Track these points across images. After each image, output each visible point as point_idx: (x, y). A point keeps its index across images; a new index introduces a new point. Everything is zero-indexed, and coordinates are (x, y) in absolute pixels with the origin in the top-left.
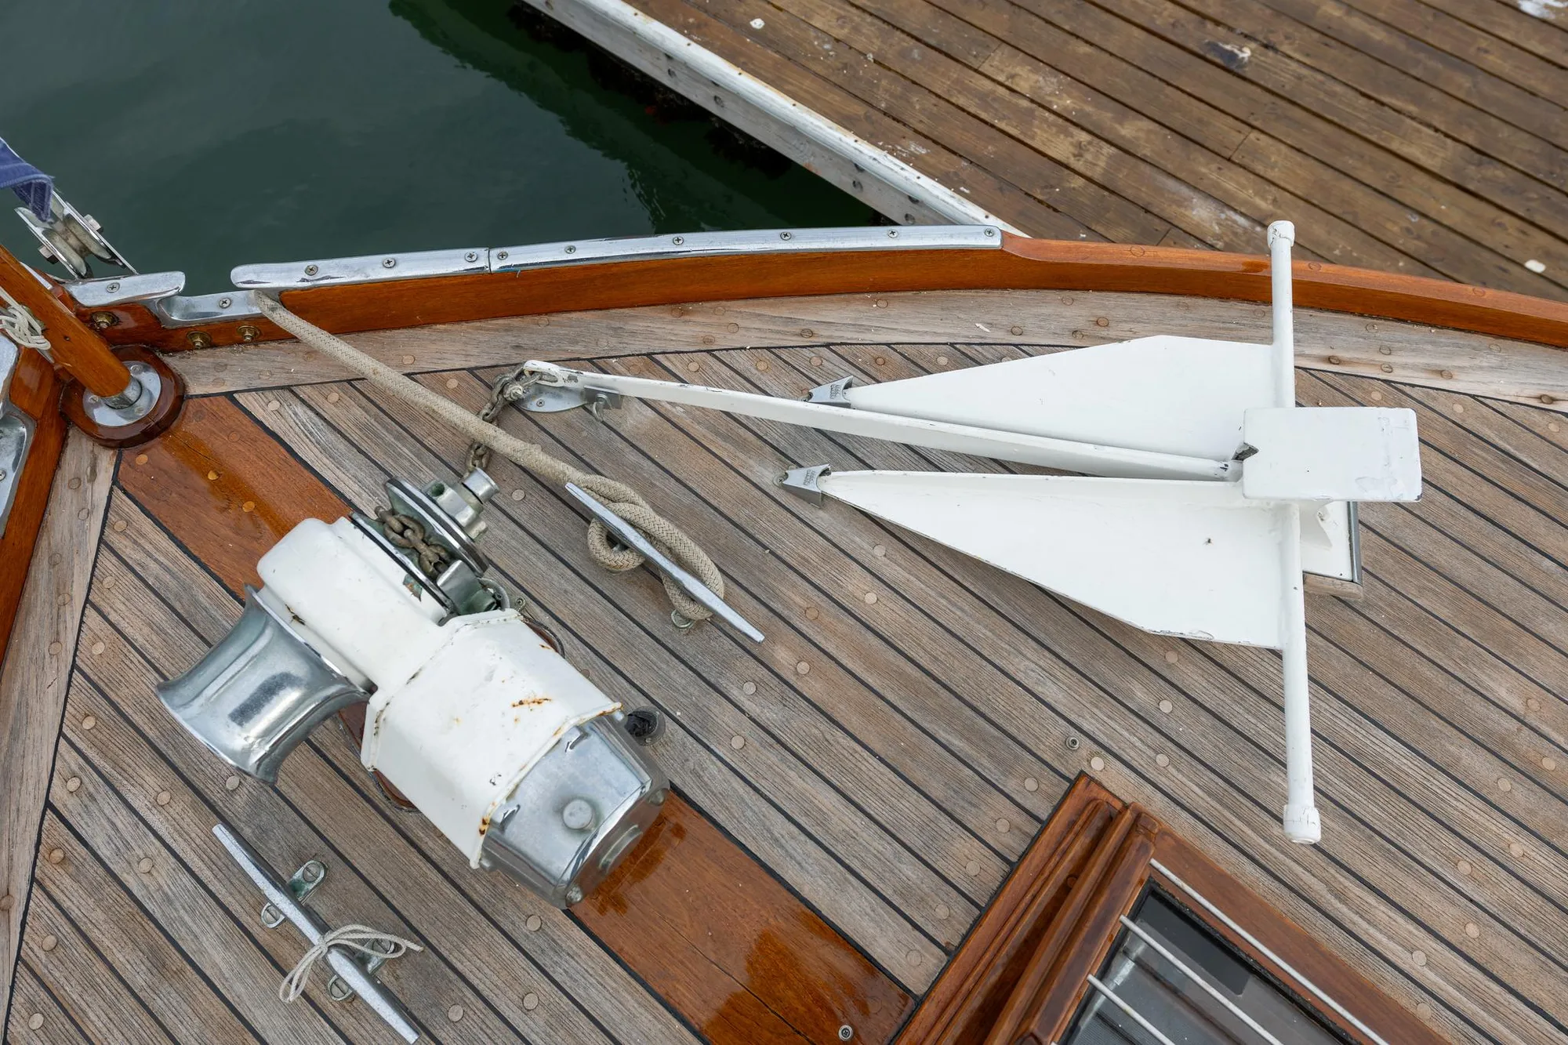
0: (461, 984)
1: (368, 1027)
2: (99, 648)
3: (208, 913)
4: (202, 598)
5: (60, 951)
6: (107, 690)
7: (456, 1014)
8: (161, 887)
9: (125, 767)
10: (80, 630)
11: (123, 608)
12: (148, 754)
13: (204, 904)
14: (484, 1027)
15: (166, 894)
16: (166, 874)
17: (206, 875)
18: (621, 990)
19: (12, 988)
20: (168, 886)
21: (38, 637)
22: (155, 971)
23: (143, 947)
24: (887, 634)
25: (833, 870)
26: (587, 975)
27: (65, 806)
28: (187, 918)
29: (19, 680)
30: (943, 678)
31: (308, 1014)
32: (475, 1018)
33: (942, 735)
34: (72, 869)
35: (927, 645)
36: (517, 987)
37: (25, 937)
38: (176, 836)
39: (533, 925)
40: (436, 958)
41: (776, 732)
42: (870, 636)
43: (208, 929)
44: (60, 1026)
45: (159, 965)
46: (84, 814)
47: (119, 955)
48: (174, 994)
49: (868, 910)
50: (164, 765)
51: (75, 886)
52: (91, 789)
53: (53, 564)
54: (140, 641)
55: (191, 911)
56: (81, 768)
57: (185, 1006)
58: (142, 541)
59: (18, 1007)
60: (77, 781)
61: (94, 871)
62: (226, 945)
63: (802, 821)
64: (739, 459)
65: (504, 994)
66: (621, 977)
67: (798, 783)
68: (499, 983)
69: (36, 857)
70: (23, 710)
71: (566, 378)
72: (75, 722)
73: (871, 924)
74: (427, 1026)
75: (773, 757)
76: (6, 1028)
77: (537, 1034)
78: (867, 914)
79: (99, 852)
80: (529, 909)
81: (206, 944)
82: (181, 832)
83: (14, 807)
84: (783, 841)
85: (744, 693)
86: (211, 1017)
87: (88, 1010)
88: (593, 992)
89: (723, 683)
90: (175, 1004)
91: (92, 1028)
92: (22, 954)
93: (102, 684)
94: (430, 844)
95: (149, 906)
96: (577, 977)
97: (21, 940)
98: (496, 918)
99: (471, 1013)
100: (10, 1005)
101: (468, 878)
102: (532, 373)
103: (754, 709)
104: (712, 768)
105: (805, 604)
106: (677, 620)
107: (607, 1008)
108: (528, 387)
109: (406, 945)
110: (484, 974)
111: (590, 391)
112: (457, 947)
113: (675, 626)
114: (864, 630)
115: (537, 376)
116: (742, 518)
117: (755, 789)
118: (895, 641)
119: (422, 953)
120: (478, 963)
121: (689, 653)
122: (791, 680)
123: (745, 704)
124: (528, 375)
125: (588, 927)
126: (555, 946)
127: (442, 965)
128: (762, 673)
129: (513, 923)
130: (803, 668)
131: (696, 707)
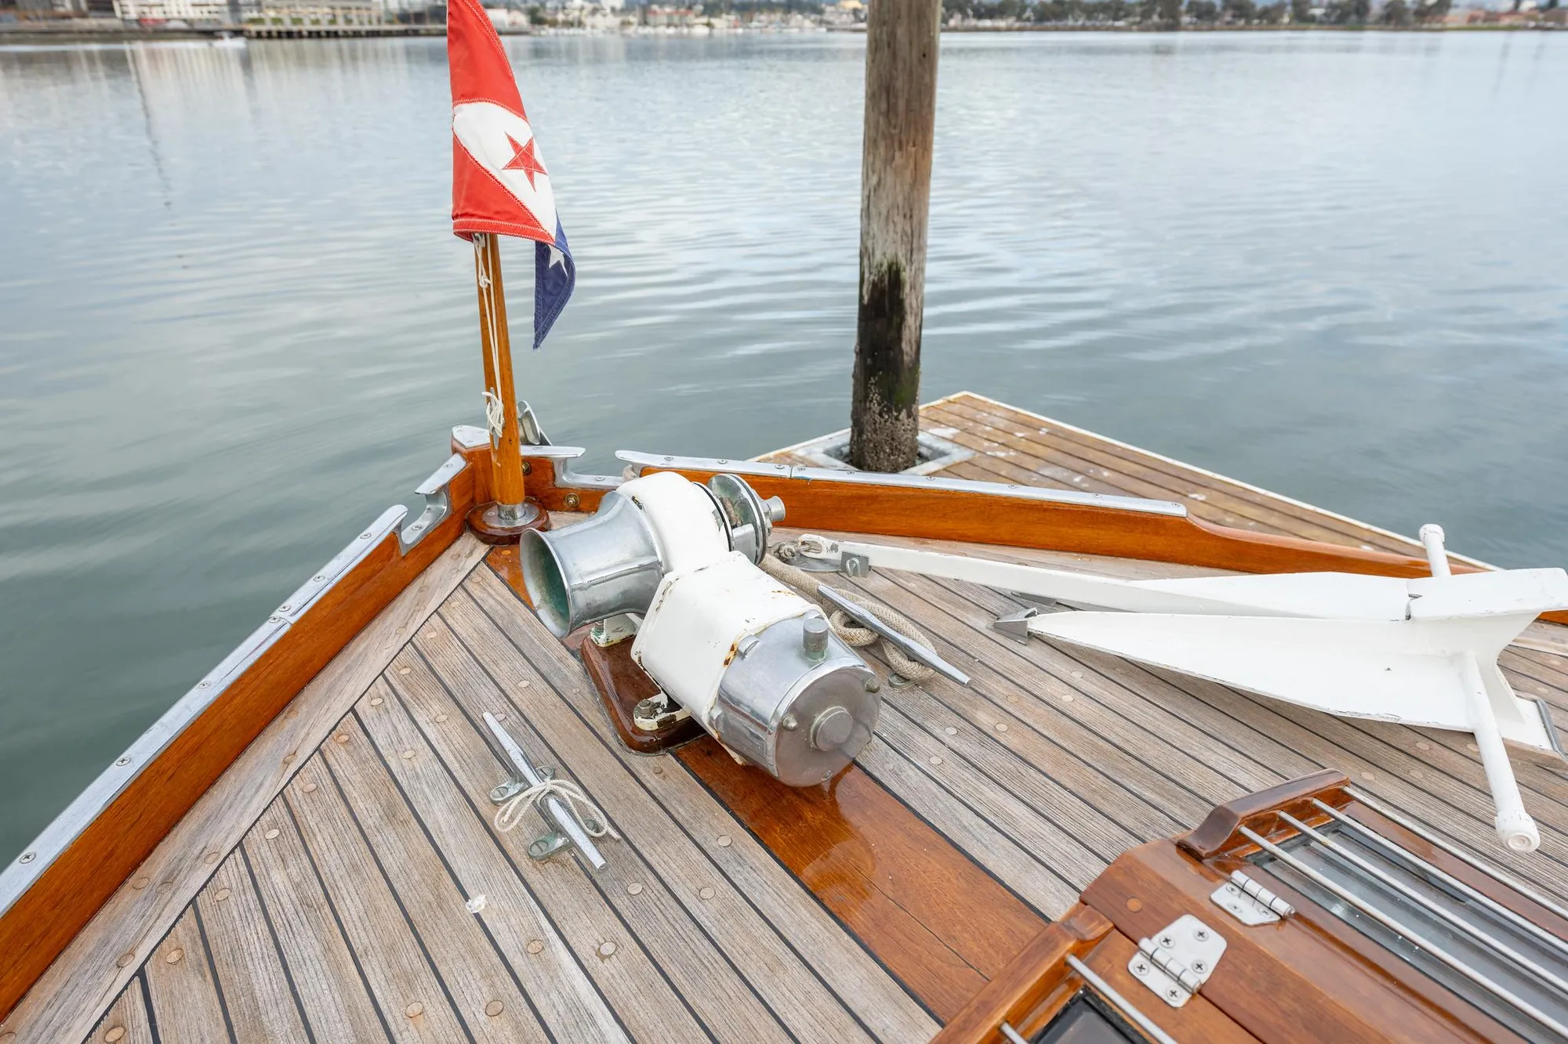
0: (646, 870)
1: (552, 883)
2: (433, 635)
3: (446, 789)
4: (520, 621)
5: (315, 796)
6: (427, 657)
7: (635, 889)
8: (414, 768)
9: (420, 697)
10: (423, 624)
11: (460, 618)
12: (441, 693)
13: (444, 781)
14: (658, 903)
15: (417, 774)
16: (424, 760)
17: (454, 766)
18: (795, 902)
19: (265, 810)
20: (421, 769)
21: (392, 623)
22: (385, 818)
23: (383, 802)
24: (1082, 719)
25: (1019, 856)
26: (765, 886)
27: (364, 712)
28: (427, 790)
29: (368, 642)
30: (1134, 753)
31: (502, 867)
32: (652, 895)
33: (1133, 787)
34: (351, 748)
35: (1119, 732)
36: (698, 880)
37: (293, 781)
38: (441, 740)
39: (724, 842)
40: (628, 848)
41: (973, 760)
42: (1065, 718)
43: (441, 798)
44: (290, 840)
45: (390, 815)
46: (376, 719)
47: (360, 804)
48: (394, 835)
49: (1053, 890)
50: (451, 700)
51: (348, 758)
52: (389, 706)
53: (421, 590)
54: (463, 634)
55: (432, 787)
56: (387, 694)
57: (399, 844)
58: (489, 589)
59: (264, 822)
60: (380, 701)
61: (367, 750)
62: (451, 811)
63: (991, 818)
64: (958, 613)
65: (684, 883)
66: (798, 893)
67: (991, 795)
68: (681, 875)
69: (327, 737)
70: (362, 658)
71: (829, 546)
72: (395, 669)
73: (1056, 901)
74: (606, 893)
75: (969, 775)
76: (246, 834)
77: (707, 917)
78: (1051, 892)
79: (376, 742)
80: (723, 831)
81: (435, 808)
82: (446, 739)
83: (326, 707)
84: (971, 829)
85: (949, 734)
86: (418, 855)
87: (318, 833)
88: (768, 899)
89: (928, 724)
90: (392, 841)
91: (316, 847)
92: (285, 791)
93: (425, 653)
94: (648, 777)
95: (399, 778)
96: (755, 885)
97: (289, 781)
98: (691, 832)
99: (649, 892)
100: (258, 819)
101: (674, 803)
102: (804, 543)
103: (954, 744)
104: (910, 771)
105: (1007, 693)
106: (894, 680)
107: (779, 911)
108: (798, 552)
109: (608, 828)
110: (670, 867)
111: (846, 556)
112: (651, 845)
113: (891, 685)
114: (1060, 715)
115: (807, 547)
116: (958, 641)
117: (948, 791)
118: (1089, 725)
119: (618, 841)
120: (666, 858)
121: (900, 703)
122: (991, 732)
123: (947, 740)
124: (800, 544)
125: (774, 852)
126: (740, 860)
127: (633, 854)
128: (963, 723)
129: (706, 838)
130: (1002, 727)
131: (901, 734)
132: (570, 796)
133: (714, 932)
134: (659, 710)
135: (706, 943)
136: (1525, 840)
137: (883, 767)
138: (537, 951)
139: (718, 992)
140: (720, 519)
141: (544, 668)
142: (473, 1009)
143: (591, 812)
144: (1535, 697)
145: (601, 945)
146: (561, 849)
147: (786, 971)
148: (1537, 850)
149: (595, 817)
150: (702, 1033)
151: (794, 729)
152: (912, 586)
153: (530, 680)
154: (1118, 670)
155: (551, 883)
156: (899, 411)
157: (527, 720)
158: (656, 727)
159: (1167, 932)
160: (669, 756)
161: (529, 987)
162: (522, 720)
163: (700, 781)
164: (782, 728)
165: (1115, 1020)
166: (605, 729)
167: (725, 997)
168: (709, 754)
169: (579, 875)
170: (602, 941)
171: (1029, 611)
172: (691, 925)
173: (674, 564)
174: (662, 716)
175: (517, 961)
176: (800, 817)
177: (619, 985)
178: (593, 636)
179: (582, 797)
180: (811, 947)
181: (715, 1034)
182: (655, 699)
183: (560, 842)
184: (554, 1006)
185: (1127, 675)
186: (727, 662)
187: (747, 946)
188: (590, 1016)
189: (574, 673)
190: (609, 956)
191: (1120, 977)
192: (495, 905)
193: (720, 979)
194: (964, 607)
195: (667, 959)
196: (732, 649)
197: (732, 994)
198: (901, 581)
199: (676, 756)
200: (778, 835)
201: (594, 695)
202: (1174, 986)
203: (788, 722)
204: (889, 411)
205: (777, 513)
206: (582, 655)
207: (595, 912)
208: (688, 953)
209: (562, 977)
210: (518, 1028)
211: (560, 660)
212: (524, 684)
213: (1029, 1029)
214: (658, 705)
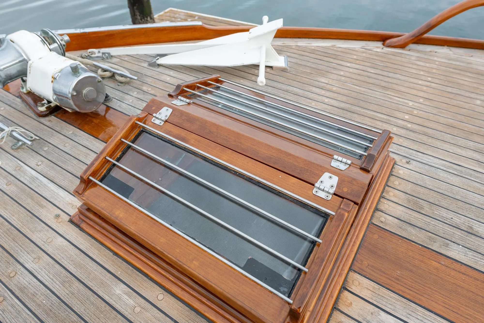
0: (48, 144)
1: (21, 154)
7: (46, 149)
14: (53, 150)
31: (5, 154)
36: (64, 143)
39: (71, 132)
64: (139, 64)
65: (60, 144)
71: (98, 52)
74: (37, 152)
77: (67, 150)
80: (70, 130)
88: (84, 142)
89: (129, 93)
94: (46, 123)
98: (61, 132)
99: (50, 148)
101: (55, 127)
102: (90, 52)
103: (136, 96)
104: (124, 105)
105: (151, 81)
106: (119, 84)
107: (88, 144)
108: (89, 56)
109: (34, 137)
110: (56, 142)
111: (103, 53)
112: (49, 138)
113: (118, 85)
114: (166, 83)
115: (91, 53)
116: (139, 71)
117: (134, 107)
118: (173, 84)
119: (39, 139)
120: (54, 140)
121: (121, 89)
122: (147, 91)
123: (134, 95)
124: (88, 53)
125: (85, 131)
126: (76, 135)
127: (44, 141)
128: (139, 91)
129: (65, 133)
130: (150, 89)
131: (121, 97)
132: (20, 131)
133: (70, 152)
134: (45, 105)
135: (68, 155)
136: (262, 82)
137: (116, 105)
138: (19, 169)
139: (72, 164)
140: (44, 43)
141: (9, 103)
142: (2, 185)
143: (28, 134)
144: (284, 55)
145: (37, 163)
146: (21, 145)
147: (90, 155)
148: (265, 85)
149: (30, 135)
150: (68, 173)
151: (76, 95)
152: (126, 59)
153: (4, 107)
154: (183, 69)
155: (19, 154)
156: (147, 18)
157: (5, 118)
158: (45, 109)
159: (160, 112)
160: (53, 117)
161: (18, 177)
162: (4, 118)
163: (62, 120)
164: (72, 96)
165: (148, 132)
166: (31, 114)
167: (74, 165)
168: (64, 113)
169: (28, 150)
170: (37, 162)
171: (157, 58)
172: (63, 153)
173: (31, 58)
174: (46, 106)
175: (13, 173)
176: (92, 122)
177: (44, 170)
178: (22, 90)
179: (23, 130)
180: (97, 149)
181: (72, 173)
182: (43, 102)
183: (20, 143)
184: (26, 179)
185: (185, 70)
186: (52, 82)
187: (79, 153)
188: (37, 178)
189: (19, 102)
190: (40, 165)
191: (150, 124)
192: (4, 163)
193: (72, 161)
194: (141, 62)
195: (57, 161)
196: (52, 77)
197: (76, 164)
198: (123, 58)
199: (55, 116)
200: (86, 127)
201: (26, 106)
202: (160, 121)
203: (73, 93)
204: (144, 18)
205: (67, 40)
206: (20, 97)
207: (35, 157)
208: (63, 158)
209: (27, 172)
210: (16, 186)
211: (13, 100)
212: (2, 109)
213: (130, 139)
214: (45, 103)
